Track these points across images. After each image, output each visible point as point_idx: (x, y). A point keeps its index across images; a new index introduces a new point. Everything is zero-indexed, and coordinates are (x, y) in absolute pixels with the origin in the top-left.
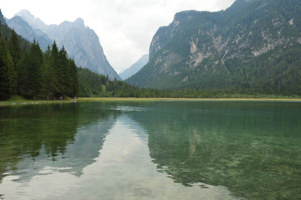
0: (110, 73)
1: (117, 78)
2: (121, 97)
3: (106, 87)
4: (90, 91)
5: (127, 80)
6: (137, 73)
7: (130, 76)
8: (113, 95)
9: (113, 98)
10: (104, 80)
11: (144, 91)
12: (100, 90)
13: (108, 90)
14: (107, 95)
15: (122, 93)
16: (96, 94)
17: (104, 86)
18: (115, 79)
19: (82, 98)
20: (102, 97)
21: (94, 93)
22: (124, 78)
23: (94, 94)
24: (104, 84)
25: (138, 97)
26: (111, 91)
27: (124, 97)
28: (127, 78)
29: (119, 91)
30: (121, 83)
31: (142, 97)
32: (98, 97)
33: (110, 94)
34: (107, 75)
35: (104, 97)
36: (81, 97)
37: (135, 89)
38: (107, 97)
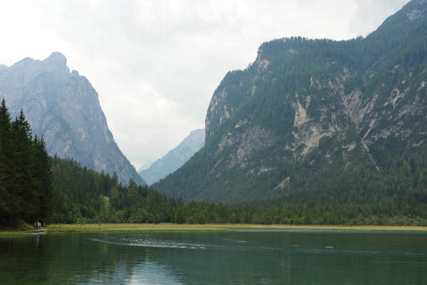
0: (121, 169)
1: (136, 181)
2: (143, 222)
3: (111, 201)
4: (76, 208)
5: (156, 184)
6: (179, 170)
7: (163, 177)
8: (126, 219)
9: (127, 225)
10: (107, 184)
11: (193, 209)
12: (98, 206)
13: (116, 205)
14: (114, 217)
15: (146, 214)
16: (88, 216)
17: (107, 199)
18: (132, 183)
19: (57, 226)
20: (102, 222)
21: (84, 213)
22: (150, 181)
23: (84, 216)
24: (107, 194)
25: (181, 221)
26: (121, 208)
27: (150, 222)
28: (158, 181)
29: (140, 209)
30: (143, 191)
31: (192, 223)
32: (93, 223)
33: (119, 217)
34: (115, 173)
35: (107, 221)
36: (56, 223)
37: (174, 204)
38: (114, 222)
